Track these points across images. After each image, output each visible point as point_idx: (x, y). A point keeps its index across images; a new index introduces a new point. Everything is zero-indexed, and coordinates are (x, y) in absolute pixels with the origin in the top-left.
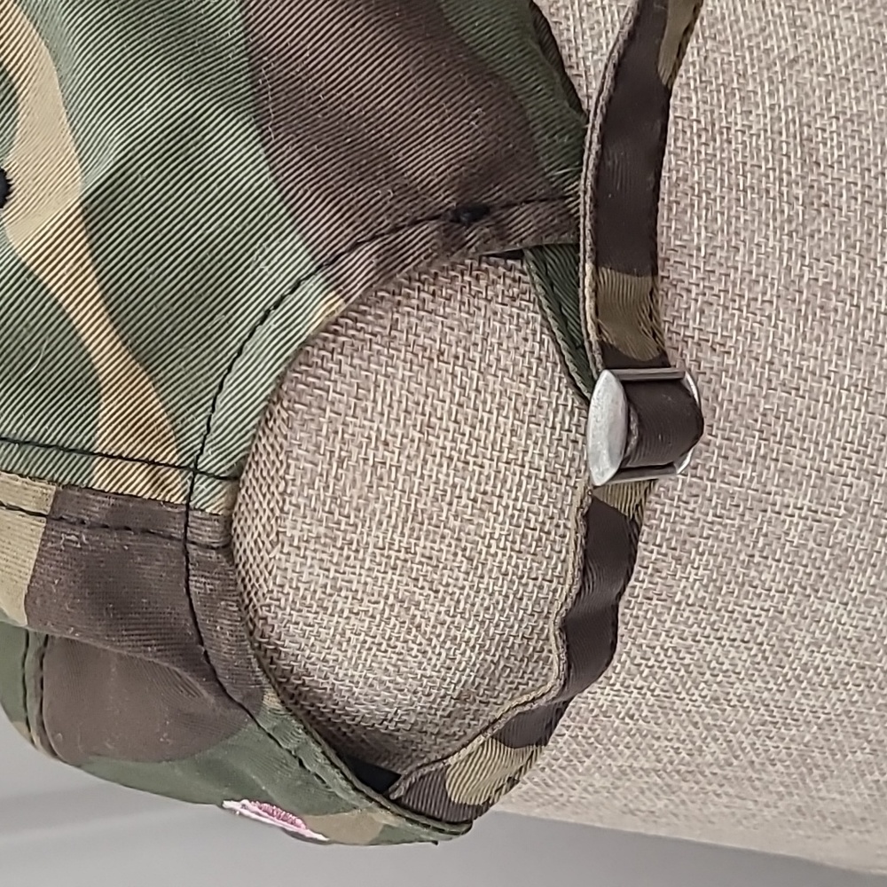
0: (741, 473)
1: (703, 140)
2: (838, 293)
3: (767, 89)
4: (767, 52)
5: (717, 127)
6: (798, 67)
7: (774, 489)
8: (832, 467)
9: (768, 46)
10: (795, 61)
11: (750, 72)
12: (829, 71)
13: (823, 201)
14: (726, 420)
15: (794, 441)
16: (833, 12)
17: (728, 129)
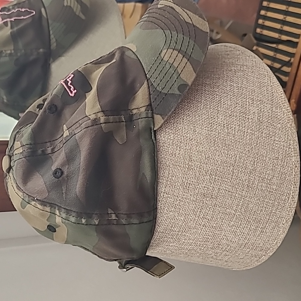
0: (170, 213)
1: (170, 156)
2: (192, 184)
3: (185, 145)
4: (187, 137)
5: (174, 153)
6: (192, 141)
7: (177, 216)
8: (188, 213)
9: (187, 136)
10: (192, 139)
11: (182, 141)
12: (198, 142)
13: (191, 168)
14: (168, 205)
15: (181, 209)
16: (202, 128)
17: (176, 154)
